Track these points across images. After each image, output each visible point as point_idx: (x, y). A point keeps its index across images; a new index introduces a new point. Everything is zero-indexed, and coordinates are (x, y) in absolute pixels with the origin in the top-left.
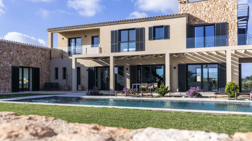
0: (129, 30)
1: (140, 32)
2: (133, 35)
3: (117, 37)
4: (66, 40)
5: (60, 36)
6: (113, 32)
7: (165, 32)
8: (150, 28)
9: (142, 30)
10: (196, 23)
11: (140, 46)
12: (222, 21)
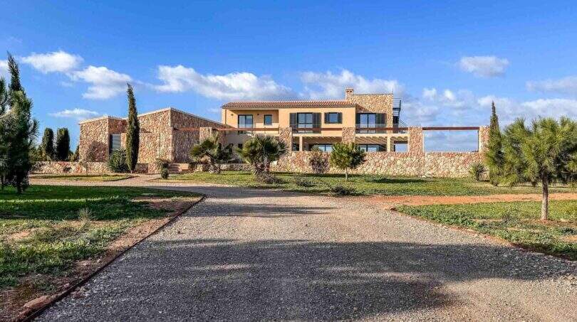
0: (306, 113)
1: (316, 117)
2: (310, 119)
3: (294, 119)
4: (236, 116)
5: (229, 113)
6: (291, 115)
7: (339, 118)
8: (326, 114)
9: (319, 115)
10: (362, 112)
11: (317, 128)
12: (382, 111)
